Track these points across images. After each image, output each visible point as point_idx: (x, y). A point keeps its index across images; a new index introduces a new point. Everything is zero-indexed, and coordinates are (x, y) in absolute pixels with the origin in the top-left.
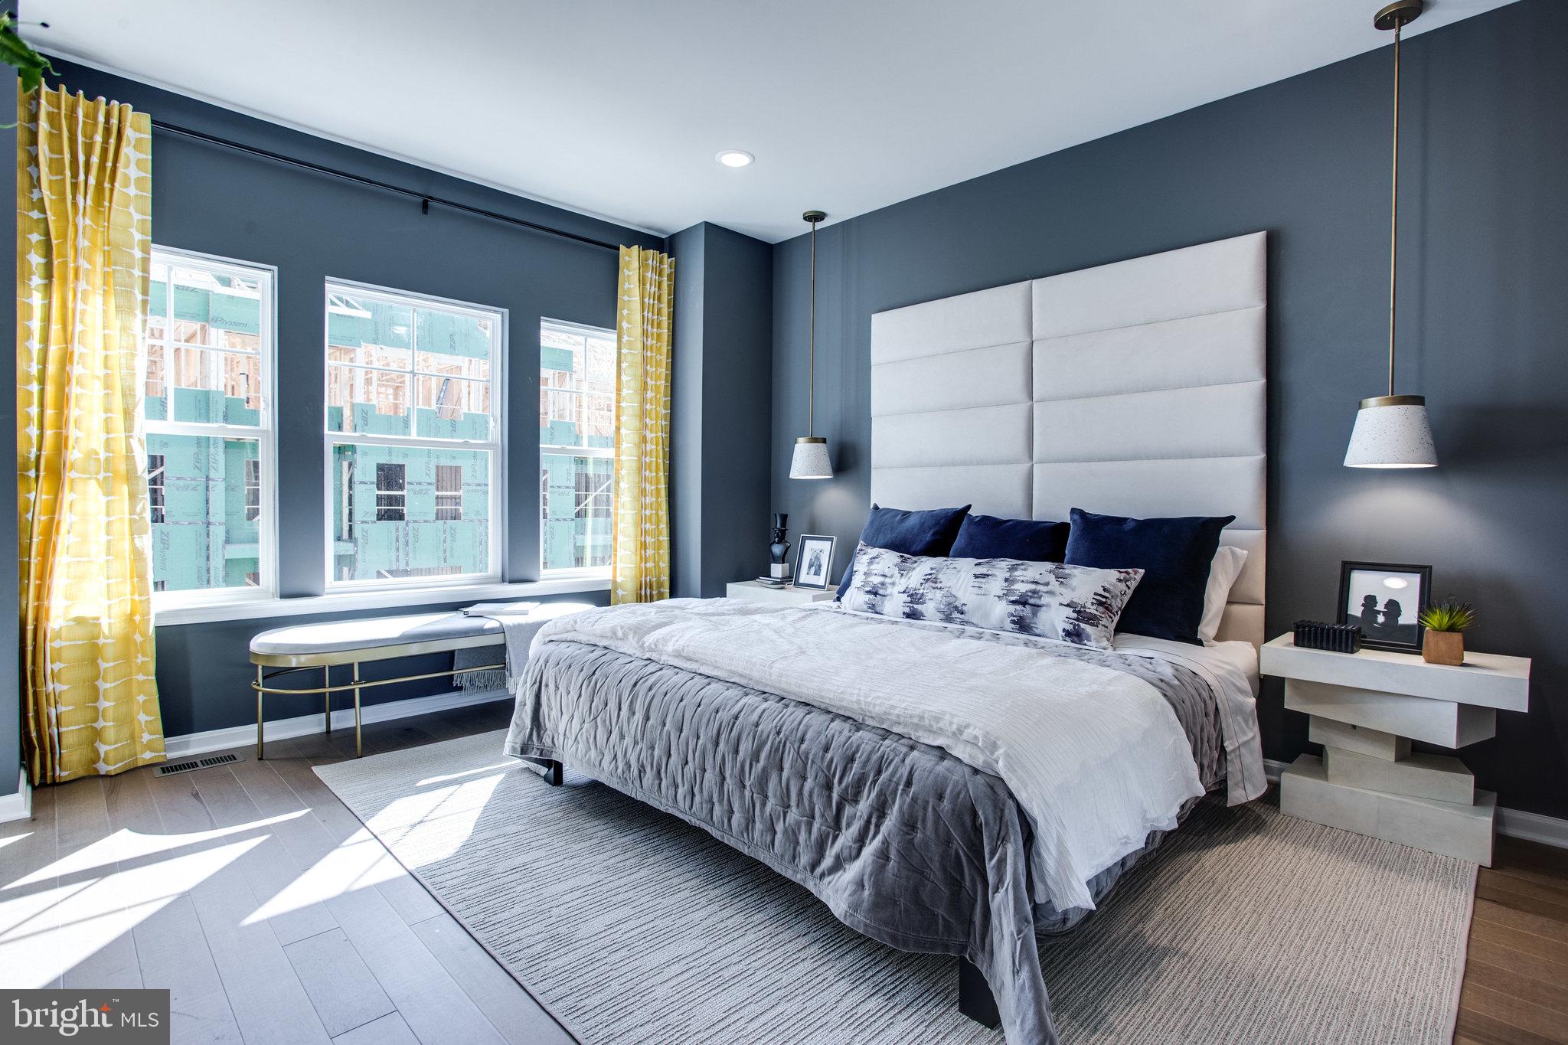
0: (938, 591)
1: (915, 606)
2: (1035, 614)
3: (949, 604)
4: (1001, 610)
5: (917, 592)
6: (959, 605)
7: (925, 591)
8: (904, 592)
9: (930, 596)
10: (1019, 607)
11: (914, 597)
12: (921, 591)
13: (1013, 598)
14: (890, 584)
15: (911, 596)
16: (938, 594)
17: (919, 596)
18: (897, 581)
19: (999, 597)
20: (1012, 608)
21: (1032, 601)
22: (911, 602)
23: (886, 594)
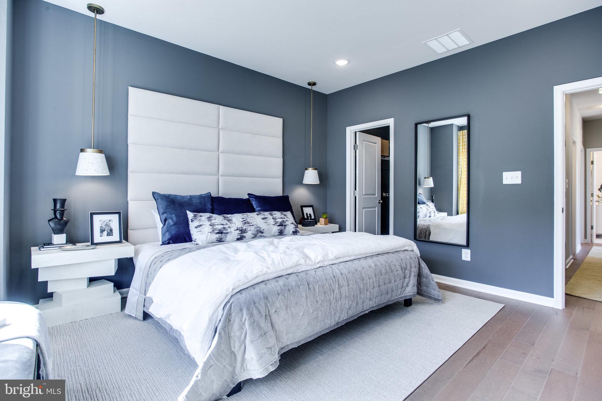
0: (252, 227)
1: (243, 234)
2: (285, 228)
3: (258, 231)
4: (276, 229)
5: (243, 228)
6: (262, 230)
7: (246, 228)
8: (237, 230)
9: (249, 229)
10: (281, 227)
11: (242, 231)
12: (244, 228)
13: (278, 224)
14: (228, 227)
15: (241, 230)
16: (252, 228)
17: (244, 230)
18: (230, 225)
19: (274, 225)
20: (279, 228)
21: (284, 224)
22: (241, 233)
23: (228, 232)
